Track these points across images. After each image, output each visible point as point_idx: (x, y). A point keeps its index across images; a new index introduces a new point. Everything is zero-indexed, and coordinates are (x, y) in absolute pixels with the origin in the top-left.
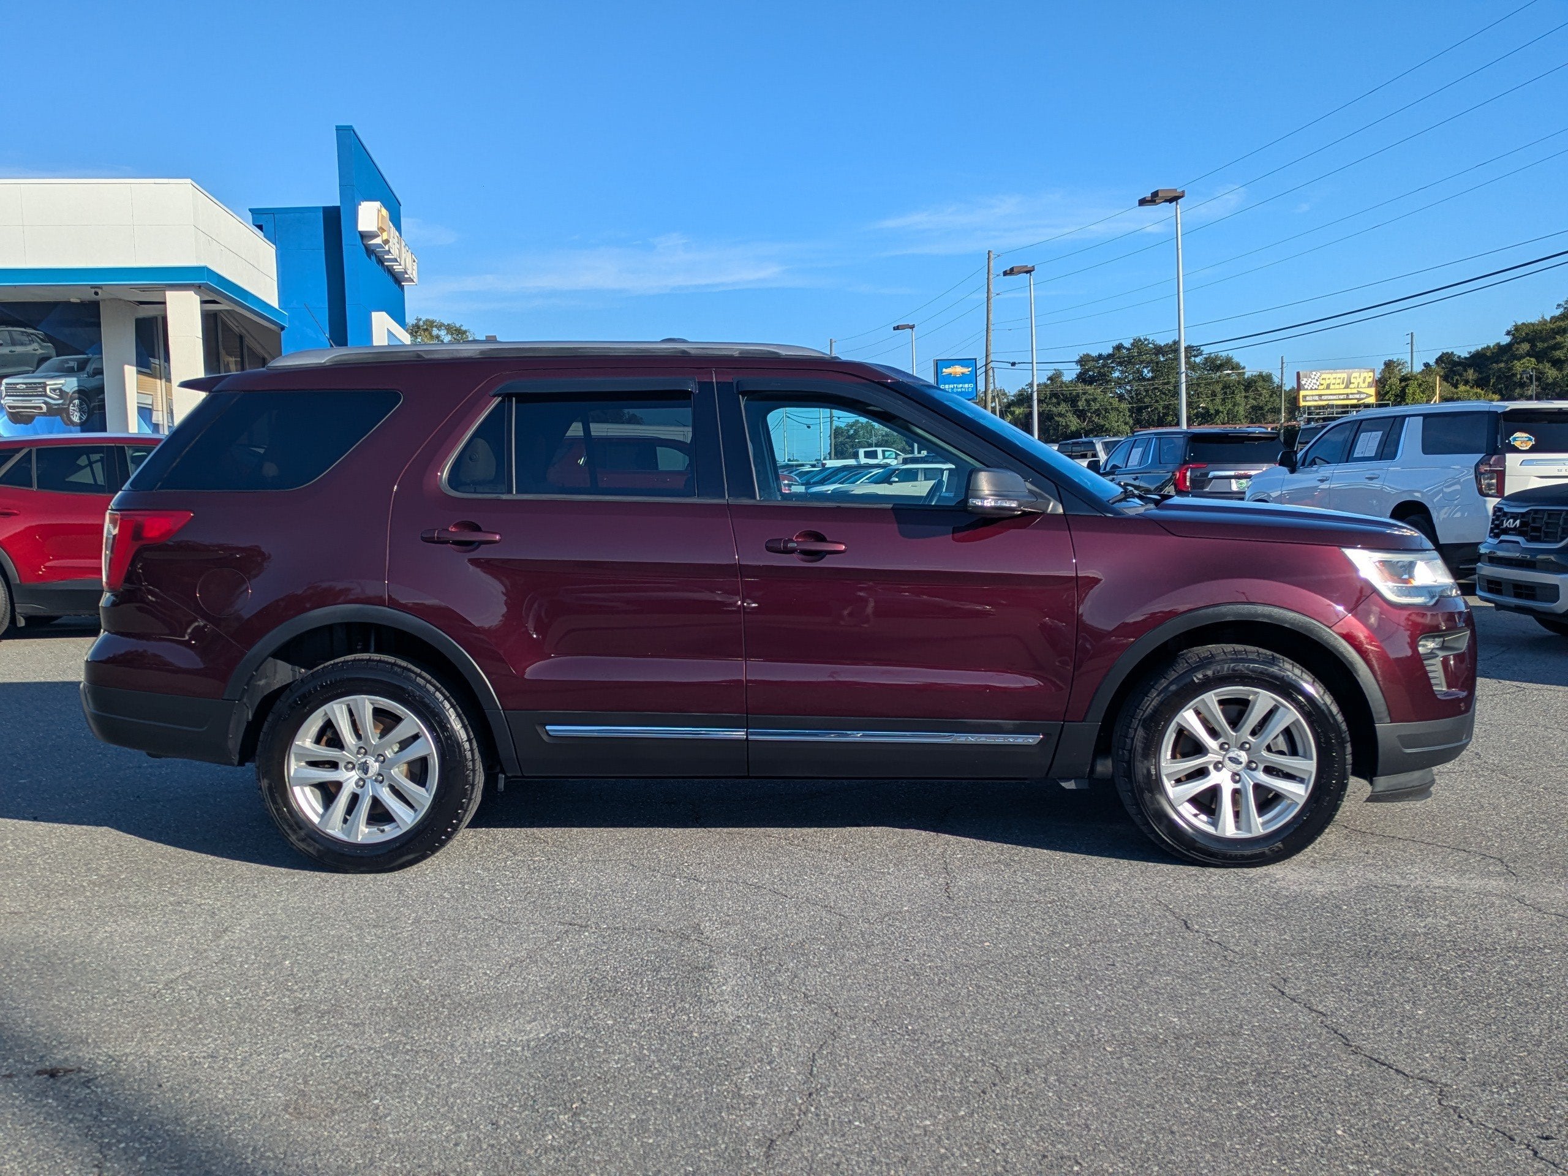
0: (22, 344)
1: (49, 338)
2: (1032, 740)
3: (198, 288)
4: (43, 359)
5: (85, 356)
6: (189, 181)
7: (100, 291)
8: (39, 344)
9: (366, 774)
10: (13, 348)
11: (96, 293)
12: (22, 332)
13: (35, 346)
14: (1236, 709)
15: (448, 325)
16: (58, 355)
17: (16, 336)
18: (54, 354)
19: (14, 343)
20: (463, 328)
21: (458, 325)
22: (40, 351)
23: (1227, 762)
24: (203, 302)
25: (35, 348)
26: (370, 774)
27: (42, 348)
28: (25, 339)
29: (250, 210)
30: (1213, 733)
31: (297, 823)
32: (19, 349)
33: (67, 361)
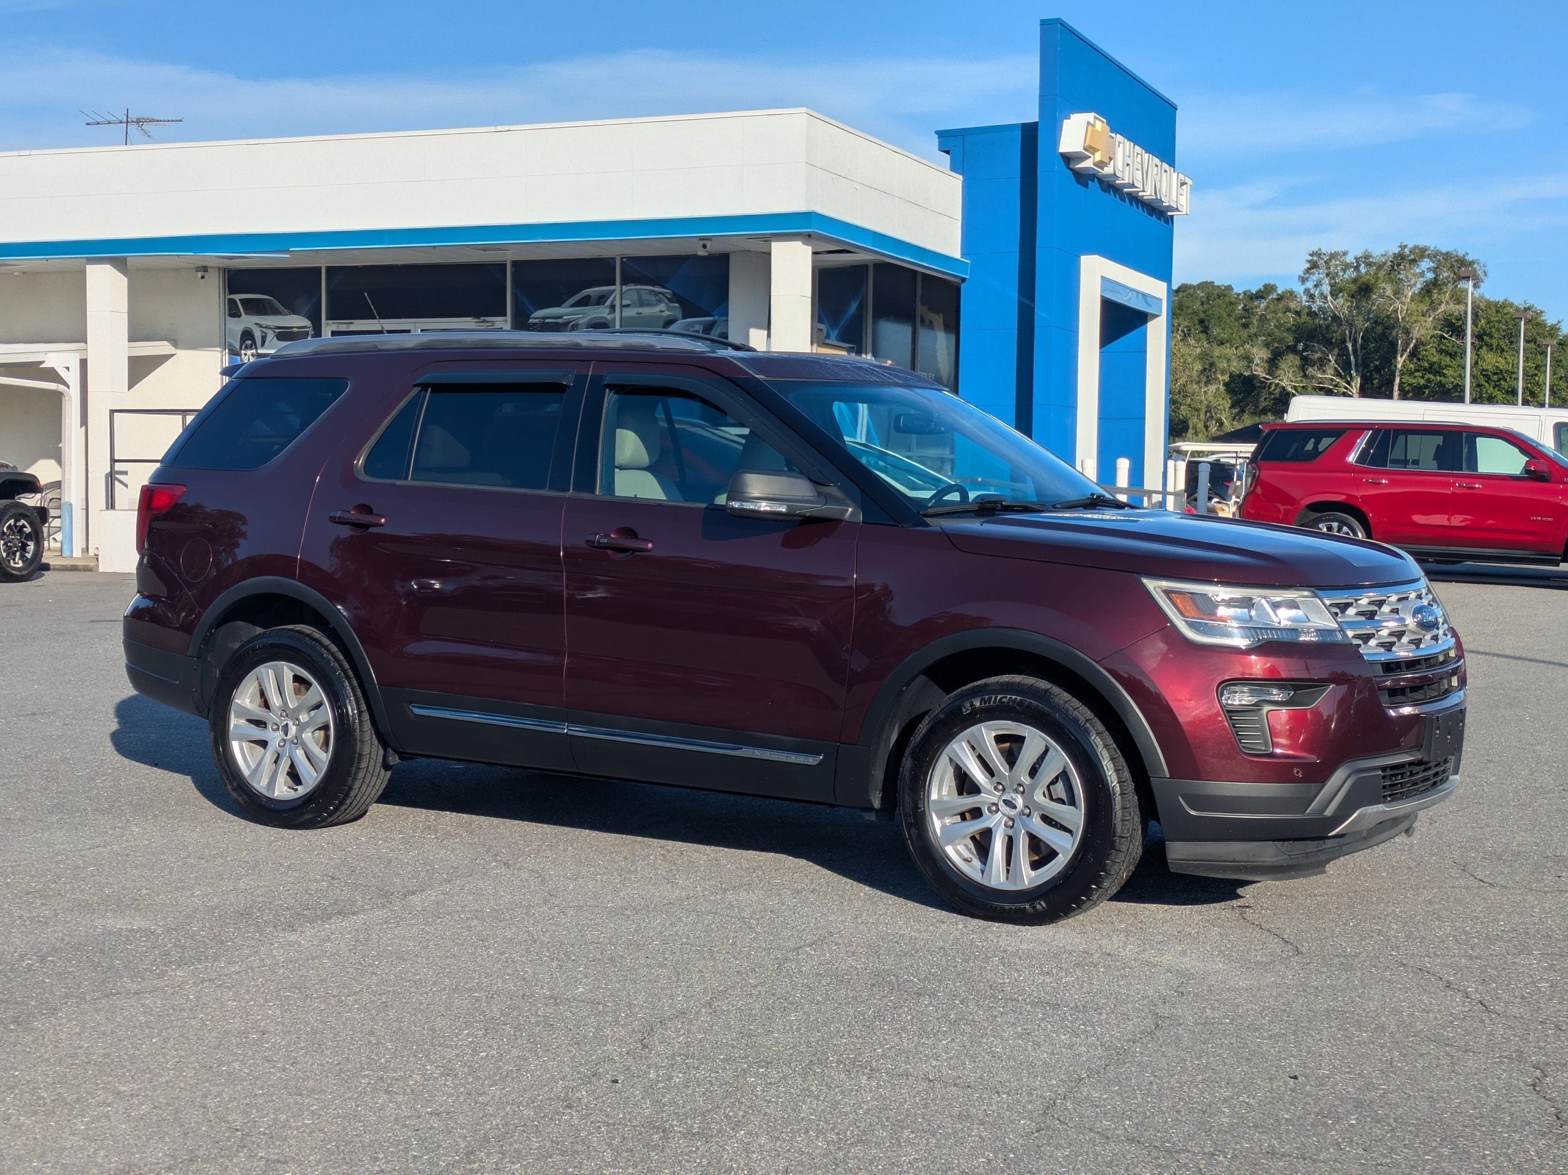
0: (650, 305)
1: (676, 298)
2: (812, 760)
3: (807, 238)
4: (670, 322)
5: (711, 318)
6: (804, 110)
7: (708, 244)
8: (667, 304)
9: (286, 735)
10: (640, 310)
11: (705, 246)
12: (651, 291)
13: (662, 307)
14: (1011, 746)
15: (1447, 253)
16: (684, 317)
17: (646, 297)
18: (680, 315)
19: (641, 304)
20: (1469, 258)
21: (1461, 254)
22: (667, 313)
23: (1001, 805)
24: (814, 253)
25: (662, 310)
26: (289, 736)
27: (669, 308)
28: (653, 298)
29: (937, 132)
30: (990, 771)
31: (232, 774)
32: (646, 311)
33: (692, 324)
